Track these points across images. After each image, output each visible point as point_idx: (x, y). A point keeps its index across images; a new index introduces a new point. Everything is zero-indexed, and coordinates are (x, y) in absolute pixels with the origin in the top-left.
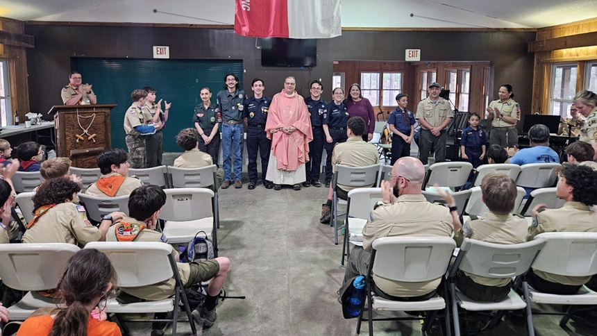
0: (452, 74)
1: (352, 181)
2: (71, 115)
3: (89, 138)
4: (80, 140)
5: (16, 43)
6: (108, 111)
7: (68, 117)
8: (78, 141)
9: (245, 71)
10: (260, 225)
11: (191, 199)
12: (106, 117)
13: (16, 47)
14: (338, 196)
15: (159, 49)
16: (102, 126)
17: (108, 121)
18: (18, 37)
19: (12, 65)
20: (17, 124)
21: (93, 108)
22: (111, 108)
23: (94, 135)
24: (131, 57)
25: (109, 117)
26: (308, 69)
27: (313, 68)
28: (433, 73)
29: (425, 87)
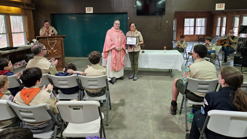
0: (236, 18)
1: (198, 89)
2: (45, 41)
3: (54, 52)
4: (49, 53)
5: (27, 7)
6: (62, 39)
7: (44, 42)
8: (48, 53)
9: (128, 18)
10: (136, 109)
11: (82, 108)
12: (62, 42)
13: (27, 9)
14: (187, 97)
15: (88, 9)
16: (60, 46)
17: (63, 44)
18: (27, 5)
19: (26, 18)
20: (28, 44)
21: (55, 37)
22: (64, 37)
23: (56, 50)
24: (76, 13)
25: (63, 41)
26: (160, 16)
27: (163, 16)
28: (224, 18)
29: (219, 25)
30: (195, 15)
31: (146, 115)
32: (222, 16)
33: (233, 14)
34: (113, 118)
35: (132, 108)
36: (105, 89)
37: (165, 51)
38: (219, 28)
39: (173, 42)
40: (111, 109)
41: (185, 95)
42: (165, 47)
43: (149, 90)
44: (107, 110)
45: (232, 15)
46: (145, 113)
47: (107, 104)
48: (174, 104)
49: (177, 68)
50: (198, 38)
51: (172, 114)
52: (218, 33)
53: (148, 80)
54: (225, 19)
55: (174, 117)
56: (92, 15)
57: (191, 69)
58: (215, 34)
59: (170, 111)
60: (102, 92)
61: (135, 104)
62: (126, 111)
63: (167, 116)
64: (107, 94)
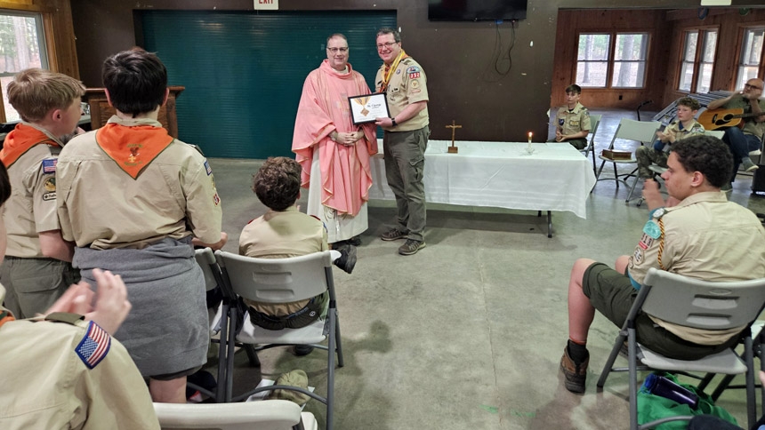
1: (691, 315)
12: (168, 108)
14: (640, 341)
17: (173, 115)
19: (49, 23)
22: (177, 93)
24: (221, 8)
25: (174, 107)
26: (510, 24)
27: (520, 23)
28: (710, 33)
29: (691, 56)
30: (612, 24)
31: (473, 393)
32: (703, 28)
33: (742, 21)
34: (351, 405)
35: (421, 360)
36: (320, 300)
37: (530, 145)
38: (692, 66)
39: (548, 113)
40: (340, 365)
41: (631, 332)
42: (530, 134)
43: (475, 289)
44: (328, 370)
45: (739, 25)
46: (466, 386)
47: (328, 350)
48: (577, 353)
49: (572, 206)
50: (621, 98)
51: (572, 391)
52: (685, 84)
53: (468, 246)
54: (712, 38)
55: (579, 402)
56: (275, 18)
57: (666, 229)
58: (675, 86)
59: (559, 377)
60: (310, 310)
61: (429, 345)
62: (399, 373)
63: (552, 398)
64: (327, 317)
